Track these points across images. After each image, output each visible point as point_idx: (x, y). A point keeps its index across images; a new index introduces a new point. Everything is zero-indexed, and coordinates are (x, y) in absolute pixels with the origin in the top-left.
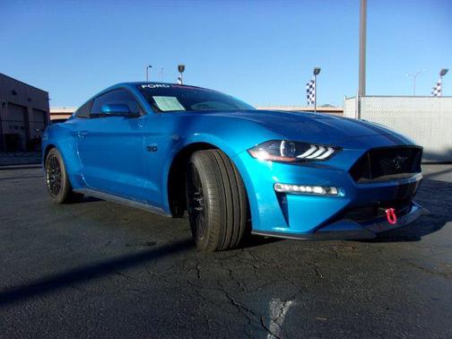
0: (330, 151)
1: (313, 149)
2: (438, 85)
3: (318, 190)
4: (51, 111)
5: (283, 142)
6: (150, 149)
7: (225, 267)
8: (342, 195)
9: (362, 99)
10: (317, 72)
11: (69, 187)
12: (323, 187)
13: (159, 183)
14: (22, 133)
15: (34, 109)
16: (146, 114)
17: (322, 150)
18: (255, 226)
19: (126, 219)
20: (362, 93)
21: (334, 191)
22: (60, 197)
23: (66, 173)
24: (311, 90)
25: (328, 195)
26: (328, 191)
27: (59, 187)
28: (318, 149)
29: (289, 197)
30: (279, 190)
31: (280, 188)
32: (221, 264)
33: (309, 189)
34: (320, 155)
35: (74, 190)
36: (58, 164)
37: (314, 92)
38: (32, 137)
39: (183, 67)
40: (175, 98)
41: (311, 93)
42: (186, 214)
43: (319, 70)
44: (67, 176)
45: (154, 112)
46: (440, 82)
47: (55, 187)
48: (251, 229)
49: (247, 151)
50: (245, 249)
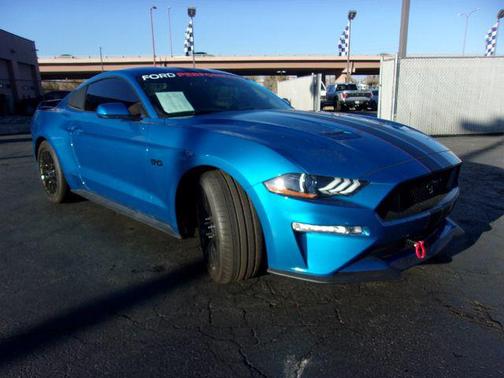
0: (356, 184)
1: (337, 181)
2: (494, 29)
3: (342, 230)
4: (40, 61)
5: (303, 175)
6: (154, 162)
7: (239, 306)
8: (367, 234)
9: (402, 61)
10: (352, 16)
11: (67, 187)
12: (346, 226)
13: (166, 201)
14: (8, 93)
15: (19, 63)
16: (147, 116)
17: (347, 182)
18: (271, 264)
19: (132, 229)
20: (402, 54)
21: (358, 230)
22: (56, 197)
23: (62, 171)
24: (344, 46)
25: (352, 235)
26: (351, 230)
27: (55, 186)
28: (342, 181)
29: (308, 236)
30: (298, 229)
31: (299, 227)
32: (235, 301)
33: (331, 229)
34: (345, 189)
35: (72, 190)
36: (51, 161)
37: (347, 49)
38: (21, 97)
39: (194, 11)
40: (182, 93)
41: (343, 50)
42: (197, 233)
43: (355, 14)
44: (63, 175)
45: (158, 115)
46: (495, 26)
47: (51, 185)
48: (267, 267)
49: (263, 183)
50: (262, 277)
